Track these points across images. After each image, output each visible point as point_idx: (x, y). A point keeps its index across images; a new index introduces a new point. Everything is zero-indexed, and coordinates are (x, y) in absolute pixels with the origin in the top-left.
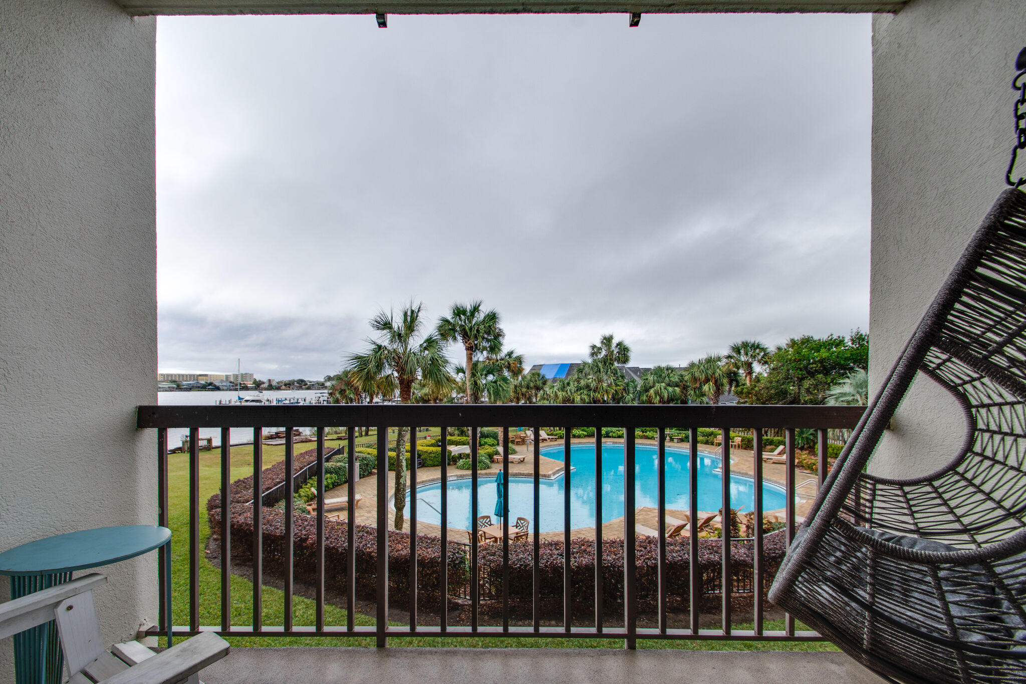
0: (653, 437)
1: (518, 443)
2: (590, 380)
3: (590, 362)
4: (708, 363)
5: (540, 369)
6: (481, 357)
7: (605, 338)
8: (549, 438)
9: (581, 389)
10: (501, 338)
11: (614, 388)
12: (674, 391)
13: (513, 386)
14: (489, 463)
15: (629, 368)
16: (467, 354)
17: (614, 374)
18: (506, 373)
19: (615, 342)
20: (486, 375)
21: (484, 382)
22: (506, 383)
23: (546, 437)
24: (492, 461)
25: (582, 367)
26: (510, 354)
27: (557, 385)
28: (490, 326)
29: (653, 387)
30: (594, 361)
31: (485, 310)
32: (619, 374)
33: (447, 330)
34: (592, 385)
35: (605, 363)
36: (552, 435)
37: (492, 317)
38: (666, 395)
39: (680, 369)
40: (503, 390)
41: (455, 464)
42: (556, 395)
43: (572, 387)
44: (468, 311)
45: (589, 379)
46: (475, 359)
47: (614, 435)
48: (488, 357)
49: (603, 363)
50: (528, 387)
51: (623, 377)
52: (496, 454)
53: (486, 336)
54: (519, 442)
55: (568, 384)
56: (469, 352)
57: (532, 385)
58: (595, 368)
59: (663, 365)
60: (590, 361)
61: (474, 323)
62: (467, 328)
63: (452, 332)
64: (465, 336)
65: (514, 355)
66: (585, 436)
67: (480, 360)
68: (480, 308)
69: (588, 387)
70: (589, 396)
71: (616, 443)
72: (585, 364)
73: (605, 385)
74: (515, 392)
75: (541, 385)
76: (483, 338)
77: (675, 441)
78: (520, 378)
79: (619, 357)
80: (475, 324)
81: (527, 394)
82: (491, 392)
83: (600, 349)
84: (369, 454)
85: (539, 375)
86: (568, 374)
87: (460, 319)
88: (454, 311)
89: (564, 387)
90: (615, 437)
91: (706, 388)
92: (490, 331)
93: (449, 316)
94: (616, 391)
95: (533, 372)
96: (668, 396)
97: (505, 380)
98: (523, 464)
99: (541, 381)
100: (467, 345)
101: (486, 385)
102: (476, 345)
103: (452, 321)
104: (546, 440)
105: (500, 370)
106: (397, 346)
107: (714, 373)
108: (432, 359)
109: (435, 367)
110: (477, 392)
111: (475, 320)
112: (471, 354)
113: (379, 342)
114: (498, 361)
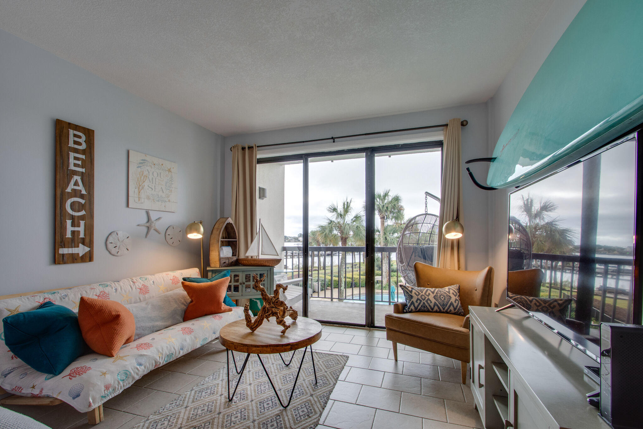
6: (390, 223)
10: (402, 211)
16: (381, 221)
20: (393, 233)
21: (392, 238)
31: (392, 195)
37: (397, 199)
44: (381, 197)
46: (386, 224)
48: (394, 222)
53: (392, 210)
56: (382, 220)
62: (380, 206)
64: (380, 211)
67: (389, 225)
68: (389, 194)
80: (385, 204)
87: (377, 201)
92: (395, 207)
100: (381, 216)
101: (392, 240)
102: (387, 215)
106: (340, 220)
108: (357, 227)
109: (359, 231)
110: (387, 244)
111: (386, 201)
112: (384, 221)
113: (331, 219)
114: (401, 224)
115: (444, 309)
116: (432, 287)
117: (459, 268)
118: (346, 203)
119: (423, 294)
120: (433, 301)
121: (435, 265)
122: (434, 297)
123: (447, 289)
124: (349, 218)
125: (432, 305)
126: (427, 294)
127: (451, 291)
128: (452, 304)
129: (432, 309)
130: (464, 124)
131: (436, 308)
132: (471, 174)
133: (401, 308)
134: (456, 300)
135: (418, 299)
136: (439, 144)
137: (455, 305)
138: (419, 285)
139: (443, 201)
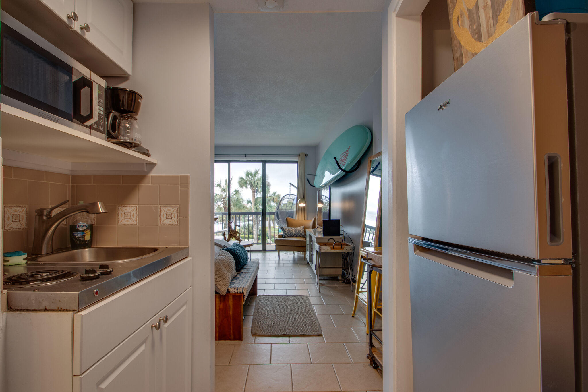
6: (259, 195)
16: (252, 194)
18: (272, 203)
26: (274, 194)
31: (261, 173)
44: (253, 174)
46: (256, 197)
53: (261, 185)
56: (254, 193)
62: (252, 182)
63: (245, 184)
64: (252, 186)
88: (246, 174)
100: (252, 190)
102: (257, 190)
103: (245, 179)
111: (256, 178)
112: (254, 194)
115: (298, 235)
116: (293, 227)
117: (304, 219)
119: (290, 230)
120: (294, 232)
121: (295, 218)
122: (294, 231)
123: (299, 228)
125: (294, 234)
126: (292, 230)
127: (301, 228)
128: (301, 233)
129: (294, 236)
130: (306, 155)
131: (295, 235)
132: (308, 180)
133: (281, 236)
134: (303, 232)
135: (288, 232)
136: (296, 162)
137: (302, 234)
138: (288, 227)
139: (298, 188)
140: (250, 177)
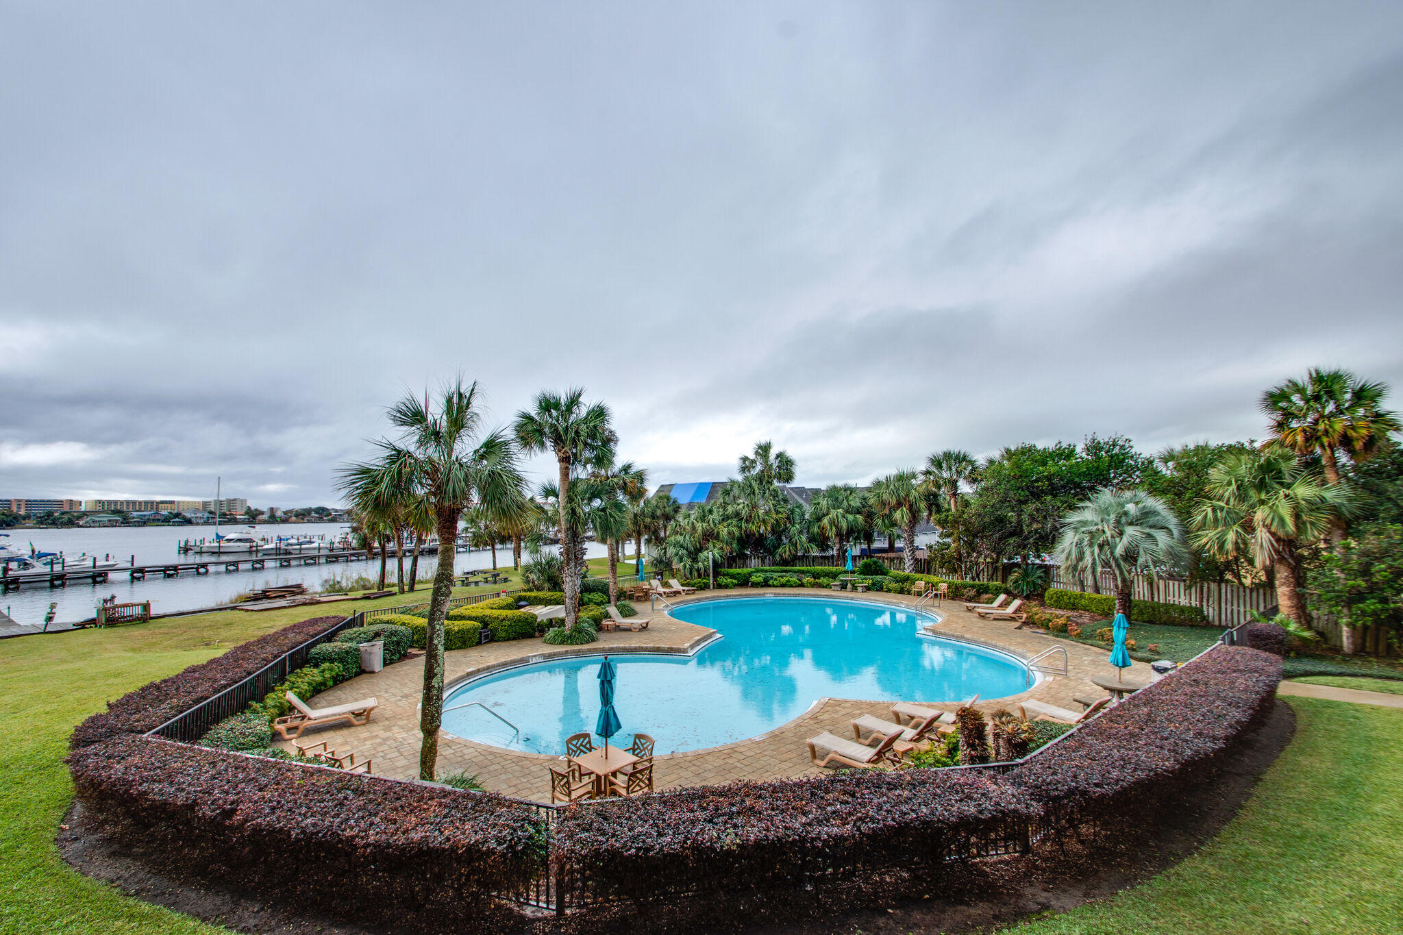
0: (828, 585)
1: (639, 599)
2: (741, 506)
3: (740, 480)
4: (899, 480)
5: (670, 491)
6: (582, 472)
7: (760, 447)
8: (684, 590)
9: (728, 518)
10: (612, 444)
11: (774, 516)
12: (855, 520)
13: (632, 515)
14: (594, 632)
15: (792, 489)
16: (561, 468)
17: (774, 497)
18: (621, 497)
19: (773, 453)
20: (590, 499)
21: (587, 510)
22: (620, 511)
23: (680, 588)
24: (600, 629)
25: (729, 487)
26: (626, 469)
27: (694, 513)
28: (595, 427)
29: (827, 514)
30: (746, 478)
31: (588, 402)
32: (781, 497)
33: (530, 432)
34: (744, 512)
35: (761, 482)
36: (688, 585)
37: (600, 413)
38: (844, 525)
39: (862, 489)
40: (616, 521)
41: (542, 636)
42: (694, 528)
43: (716, 516)
44: (563, 404)
45: (739, 505)
46: (573, 476)
47: (775, 583)
48: (593, 472)
49: (758, 482)
50: (653, 516)
51: (785, 501)
52: (605, 617)
53: (589, 441)
54: (641, 597)
55: (711, 511)
56: (564, 465)
57: (659, 512)
58: (747, 488)
59: (840, 484)
60: (739, 478)
61: (570, 421)
62: (560, 428)
63: (537, 434)
64: (558, 440)
65: (633, 470)
66: (735, 586)
67: (580, 477)
68: (581, 399)
69: (737, 515)
70: (740, 527)
71: (779, 595)
72: (733, 482)
73: (761, 512)
74: (635, 523)
75: (672, 513)
76: (586, 444)
77: (860, 589)
78: (642, 504)
79: (779, 473)
80: (572, 423)
81: (652, 526)
82: (598, 524)
83: (753, 462)
84: (403, 624)
85: (668, 498)
86: (709, 498)
87: (550, 416)
88: (540, 402)
89: (704, 516)
90: (777, 586)
91: (897, 515)
92: (595, 434)
93: (533, 410)
94: (777, 520)
95: (661, 494)
96: (848, 527)
97: (618, 506)
98: (646, 632)
99: (671, 508)
100: (560, 454)
101: (589, 514)
102: (575, 455)
103: (536, 418)
104: (679, 593)
105: (611, 491)
107: (907, 495)
108: (492, 474)
109: (497, 487)
110: (576, 525)
111: (573, 418)
112: (567, 468)
113: (401, 445)
114: (608, 478)
118: (455, 400)
124: (467, 446)
140: (554, 413)
